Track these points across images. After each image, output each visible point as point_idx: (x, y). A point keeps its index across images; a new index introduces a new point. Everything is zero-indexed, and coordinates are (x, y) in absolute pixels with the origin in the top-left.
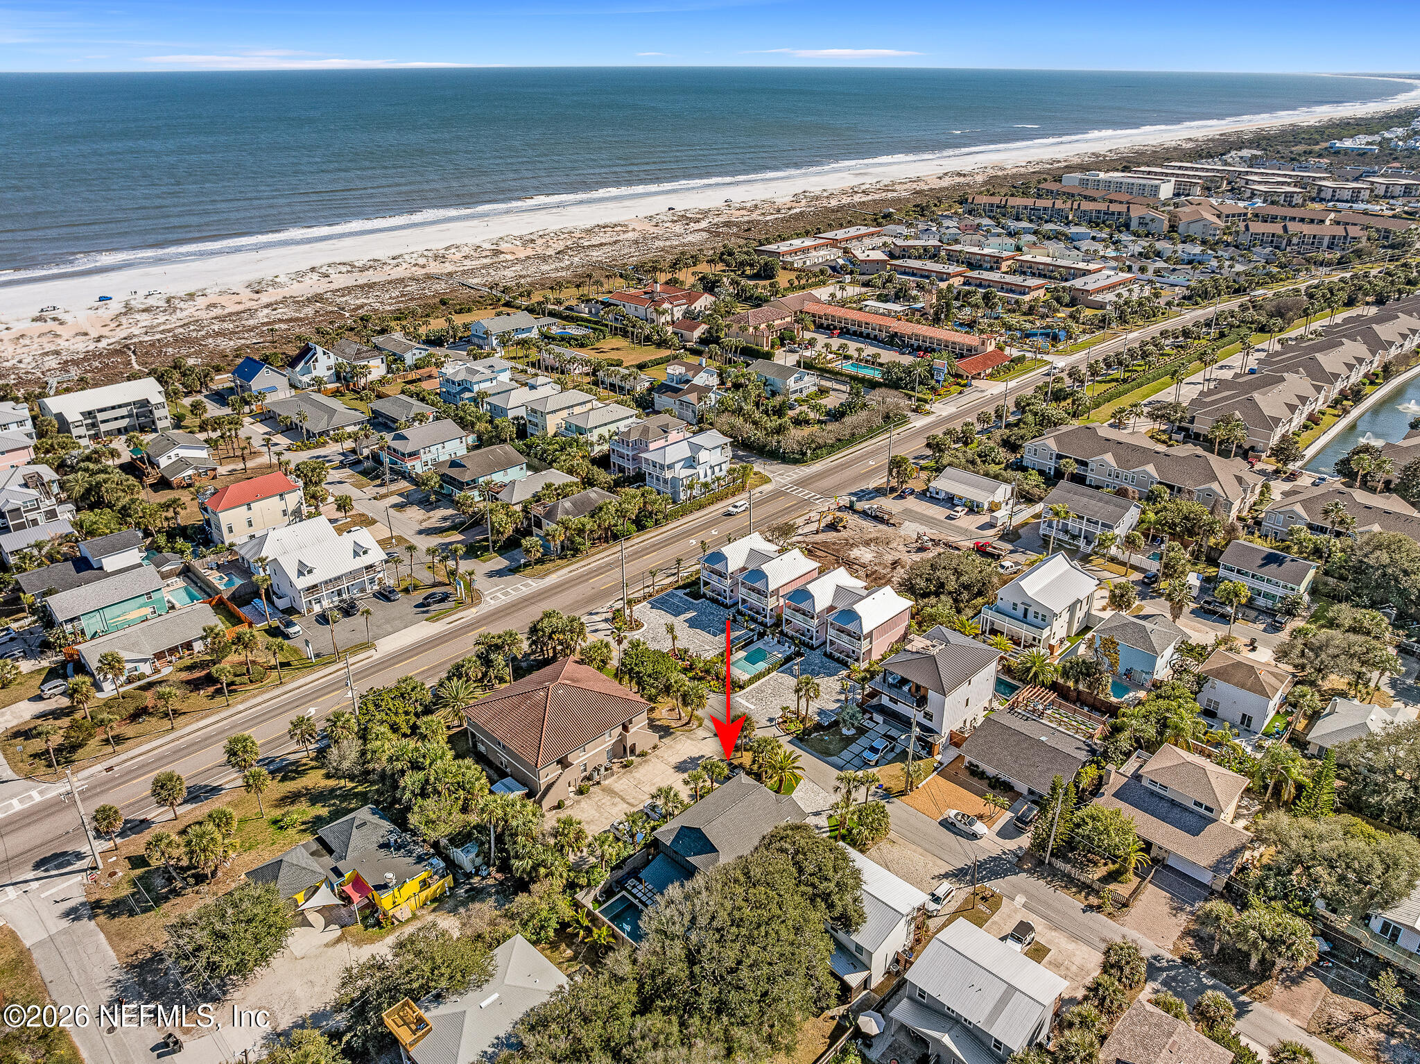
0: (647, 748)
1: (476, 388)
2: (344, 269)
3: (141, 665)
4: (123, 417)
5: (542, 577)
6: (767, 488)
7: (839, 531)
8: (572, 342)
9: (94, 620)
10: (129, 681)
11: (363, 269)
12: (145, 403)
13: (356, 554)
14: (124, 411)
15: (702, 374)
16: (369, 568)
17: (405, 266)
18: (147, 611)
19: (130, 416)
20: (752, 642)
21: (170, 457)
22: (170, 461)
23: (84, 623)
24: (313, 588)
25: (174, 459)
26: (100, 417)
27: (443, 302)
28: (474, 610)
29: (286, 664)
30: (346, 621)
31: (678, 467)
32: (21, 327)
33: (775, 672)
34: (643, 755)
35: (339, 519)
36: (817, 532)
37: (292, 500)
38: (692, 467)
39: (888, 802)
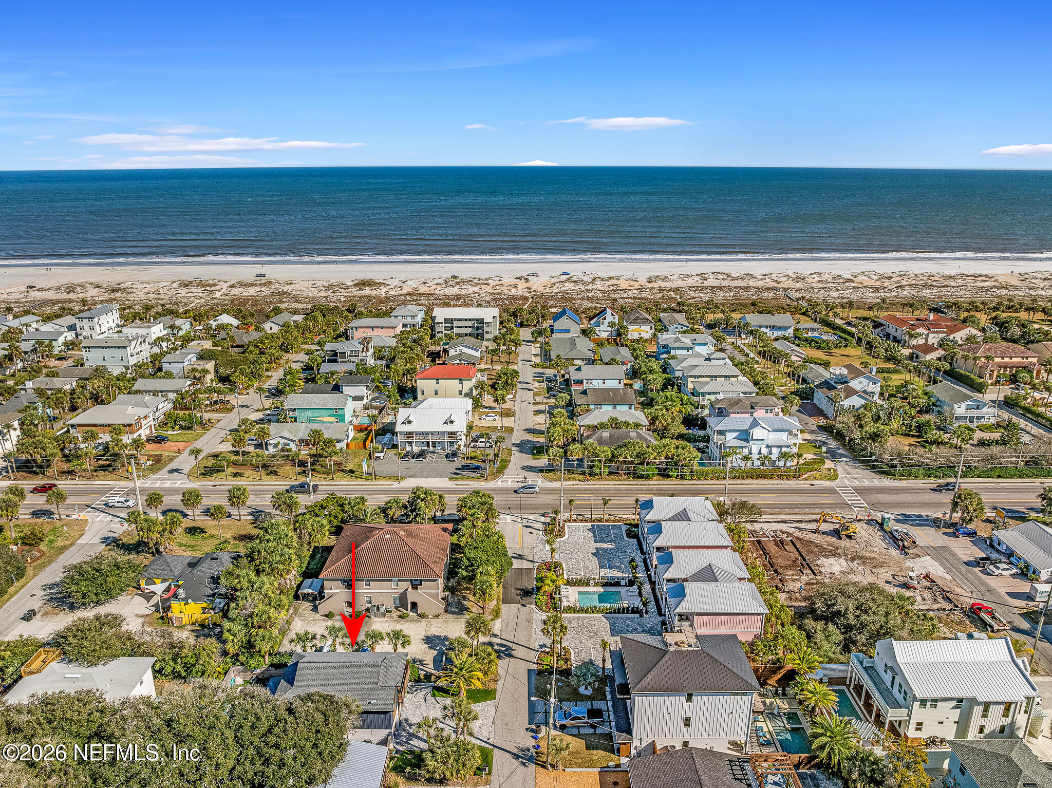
0: (430, 613)
1: (673, 352)
2: (721, 277)
3: (291, 443)
4: (466, 327)
5: (551, 480)
6: (827, 483)
7: (840, 538)
8: (813, 344)
9: (302, 414)
10: (283, 450)
11: (734, 279)
12: (481, 321)
13: (446, 423)
14: (469, 324)
15: (861, 379)
16: (452, 435)
17: (767, 280)
18: (334, 419)
19: (472, 327)
20: (617, 584)
21: (456, 351)
22: (456, 353)
23: (297, 414)
24: (409, 435)
25: (458, 352)
26: (455, 323)
27: (753, 304)
28: (482, 483)
29: (352, 471)
30: (412, 463)
31: (730, 436)
32: (507, 281)
33: (601, 615)
34: (422, 616)
35: (495, 408)
36: (816, 531)
37: (467, 385)
38: (747, 440)
39: (524, 764)
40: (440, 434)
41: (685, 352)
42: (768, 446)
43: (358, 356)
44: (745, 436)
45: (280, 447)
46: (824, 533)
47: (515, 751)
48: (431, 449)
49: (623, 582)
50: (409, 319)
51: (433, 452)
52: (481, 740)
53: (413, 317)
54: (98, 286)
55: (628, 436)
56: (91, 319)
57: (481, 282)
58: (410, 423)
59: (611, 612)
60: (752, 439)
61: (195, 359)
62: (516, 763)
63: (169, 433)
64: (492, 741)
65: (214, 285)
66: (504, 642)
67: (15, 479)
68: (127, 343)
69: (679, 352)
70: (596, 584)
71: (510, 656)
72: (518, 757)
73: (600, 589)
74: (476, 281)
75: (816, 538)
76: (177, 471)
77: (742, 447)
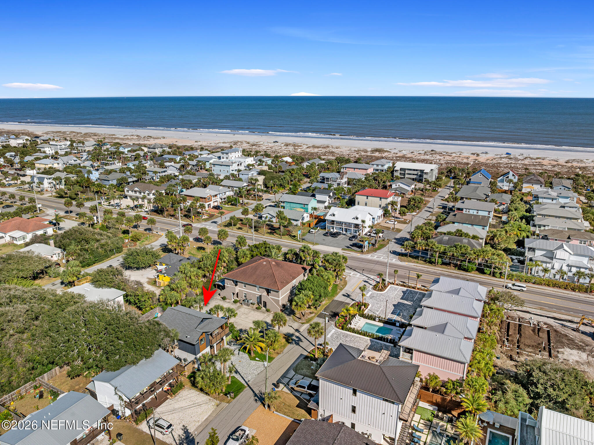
0: (272, 310)
1: (540, 200)
3: (273, 218)
4: (414, 174)
5: (402, 261)
9: (287, 205)
10: (269, 221)
12: (422, 171)
13: (354, 218)
14: (416, 172)
16: (357, 226)
18: (303, 210)
19: (417, 175)
20: (394, 324)
21: (396, 185)
22: (396, 187)
23: (285, 204)
24: (333, 222)
25: (397, 186)
26: (407, 172)
28: (359, 254)
29: (294, 236)
30: (330, 238)
31: (538, 253)
32: (465, 155)
33: (369, 338)
34: (268, 311)
35: (400, 218)
36: (576, 330)
37: (384, 202)
38: (552, 258)
39: (256, 400)
40: (349, 224)
41: (550, 201)
42: (568, 266)
43: (336, 181)
44: (551, 256)
45: (268, 219)
46: (583, 333)
47: (257, 392)
48: (344, 233)
49: (398, 324)
50: (380, 166)
51: (345, 235)
52: (244, 380)
53: (383, 166)
54: (248, 143)
55: (461, 241)
56: (227, 153)
57: (448, 154)
58: (334, 215)
59: (376, 339)
60: (555, 258)
61: (256, 174)
62: (253, 398)
63: (226, 206)
64: (249, 383)
65: (300, 146)
66: (300, 336)
67: (151, 215)
68: (231, 164)
69: (545, 201)
70: (380, 321)
71: (298, 344)
72: (256, 395)
73: (381, 325)
74: (445, 154)
75: (572, 334)
76: (215, 222)
77: (546, 263)
